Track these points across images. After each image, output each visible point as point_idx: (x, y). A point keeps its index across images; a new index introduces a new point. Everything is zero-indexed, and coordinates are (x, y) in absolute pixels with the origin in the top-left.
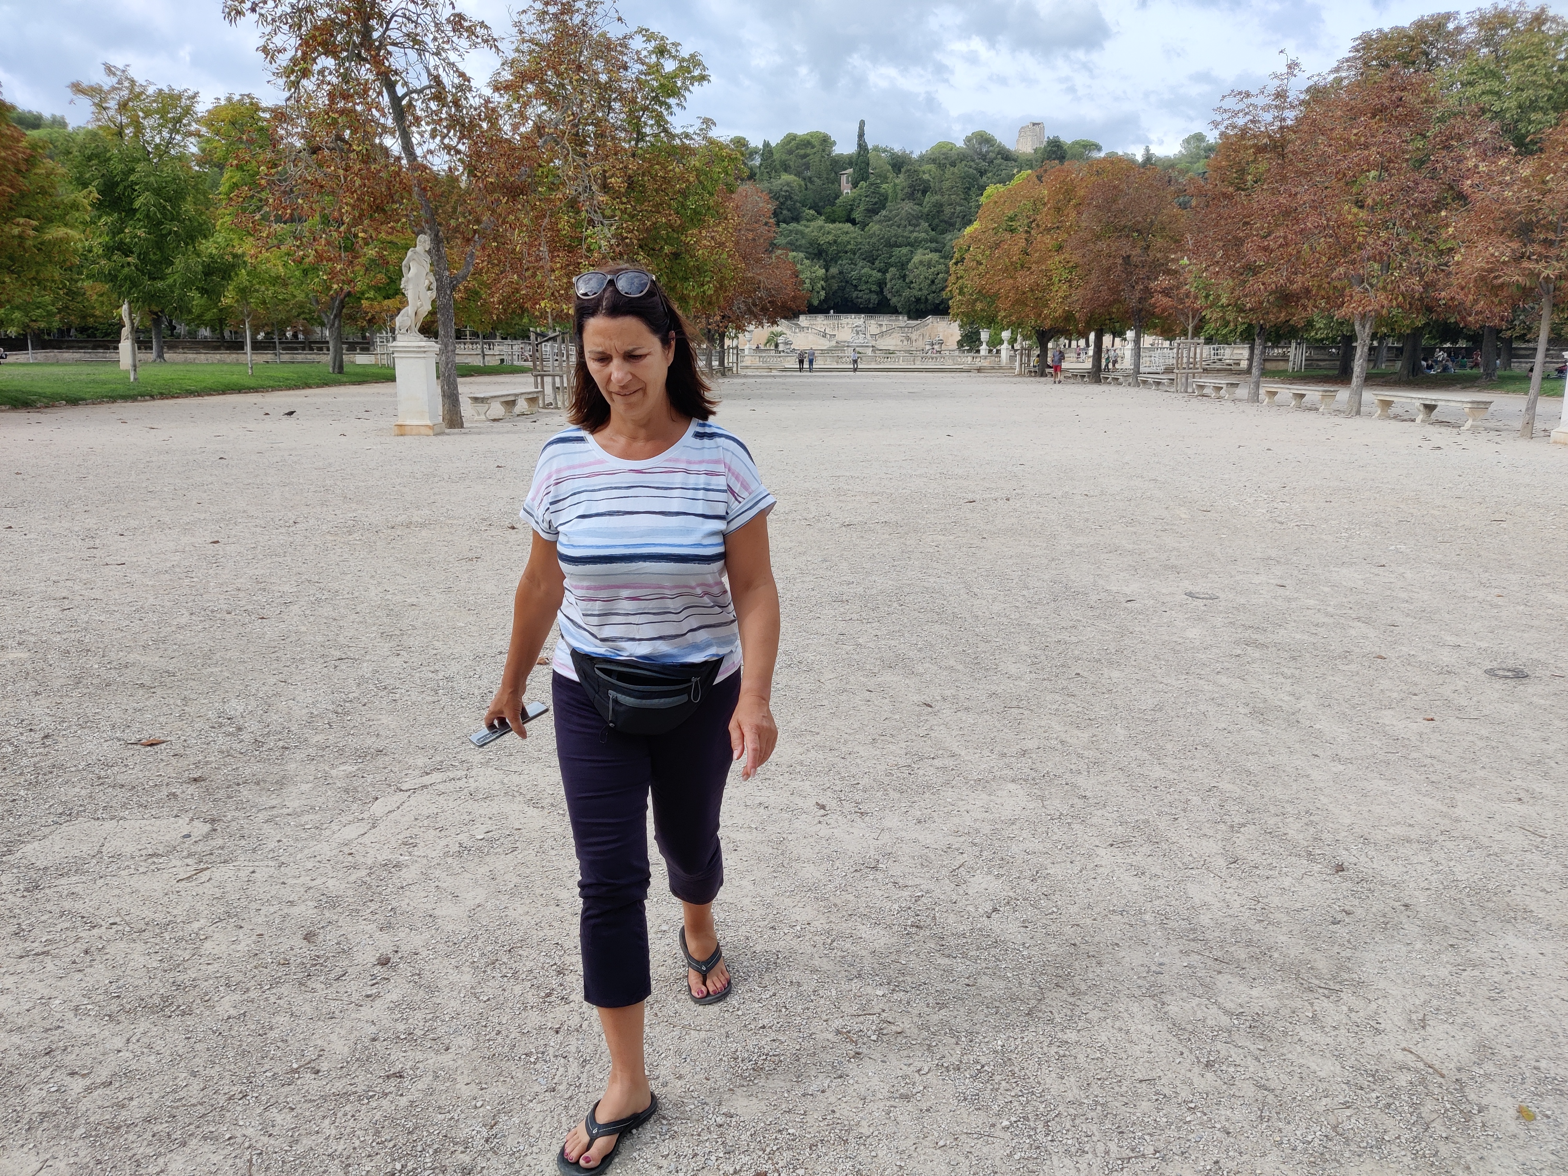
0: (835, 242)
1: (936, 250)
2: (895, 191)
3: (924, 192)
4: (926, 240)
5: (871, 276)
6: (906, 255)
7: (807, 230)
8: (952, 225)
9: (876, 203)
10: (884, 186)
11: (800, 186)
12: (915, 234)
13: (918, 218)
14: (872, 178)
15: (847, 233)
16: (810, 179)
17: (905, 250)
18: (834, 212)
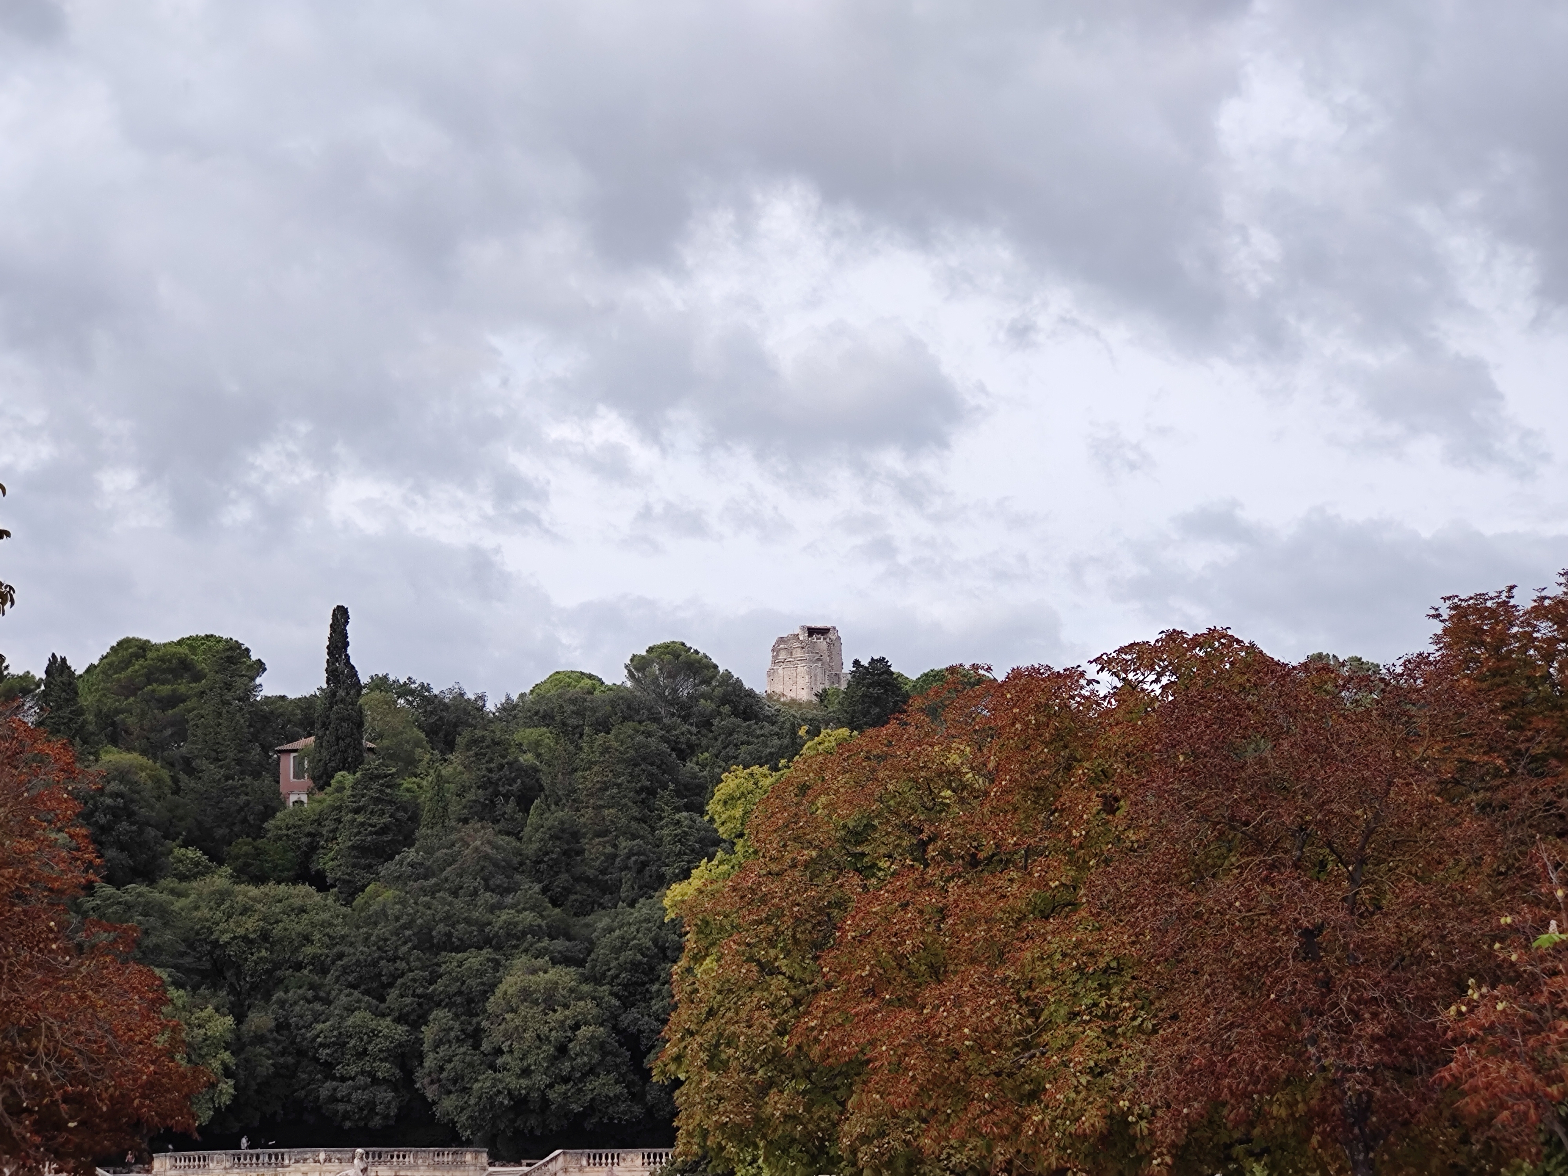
0: (265, 936)
1: (566, 960)
2: (440, 796)
3: (525, 802)
4: (536, 932)
5: (374, 1034)
6: (480, 973)
7: (179, 904)
8: (612, 889)
9: (385, 830)
10: (408, 783)
11: (158, 782)
12: (505, 916)
13: (510, 869)
14: (372, 762)
15: (303, 910)
16: (188, 766)
17: (475, 959)
18: (259, 853)
